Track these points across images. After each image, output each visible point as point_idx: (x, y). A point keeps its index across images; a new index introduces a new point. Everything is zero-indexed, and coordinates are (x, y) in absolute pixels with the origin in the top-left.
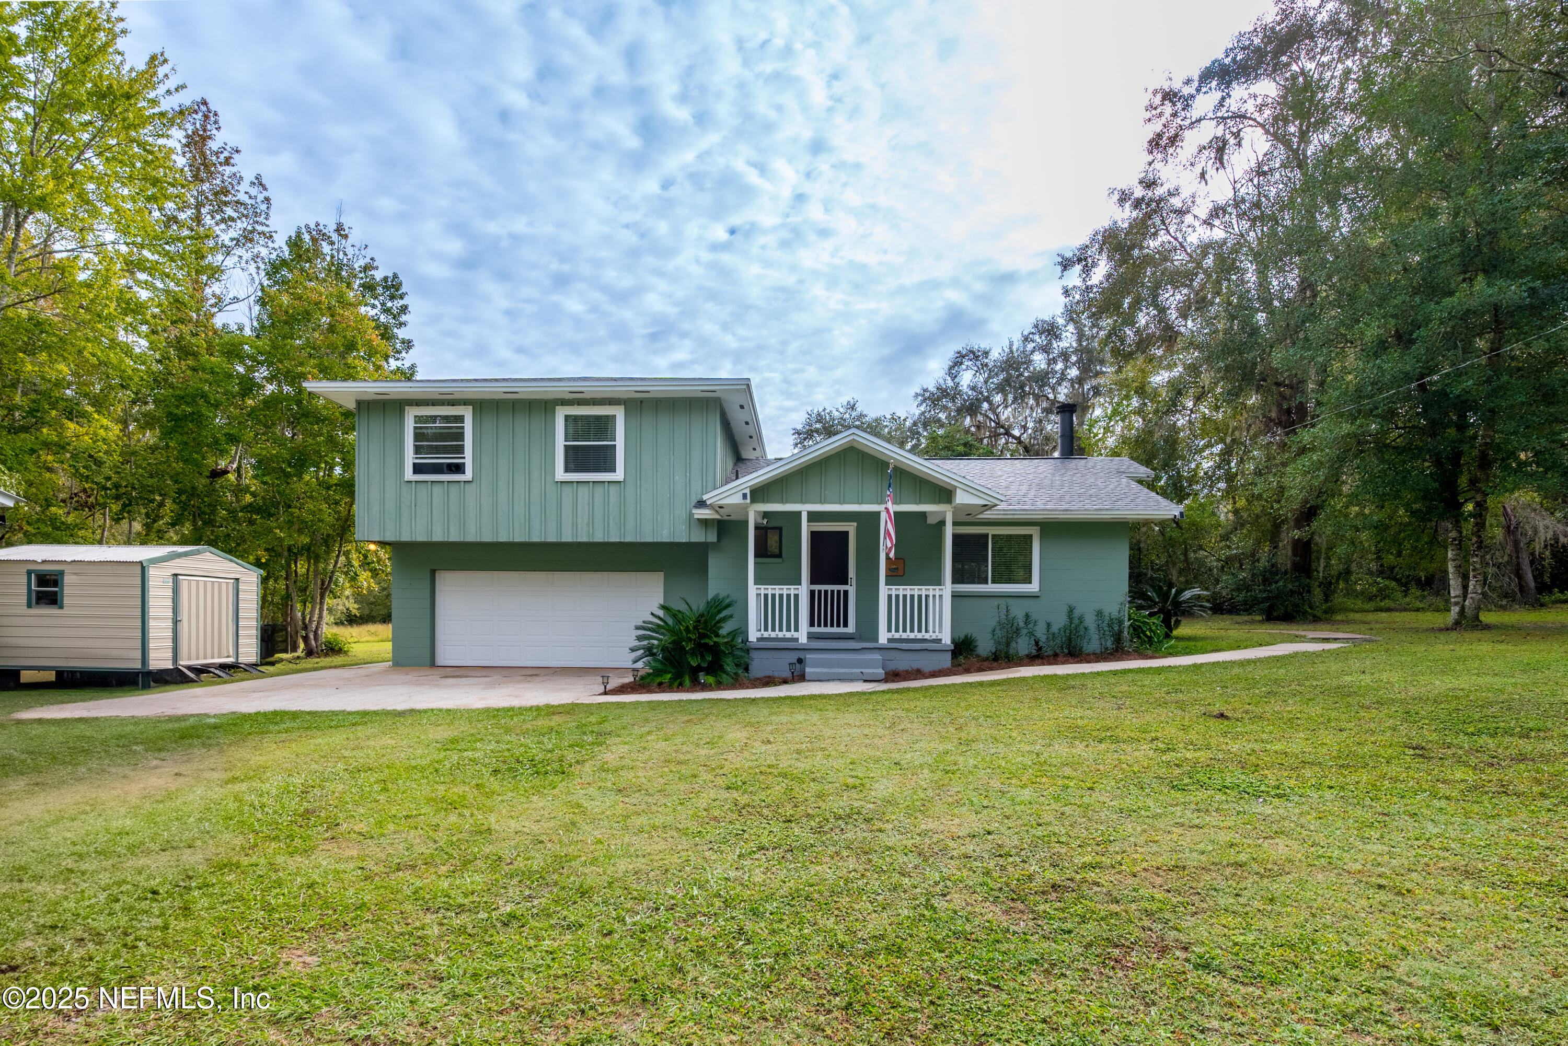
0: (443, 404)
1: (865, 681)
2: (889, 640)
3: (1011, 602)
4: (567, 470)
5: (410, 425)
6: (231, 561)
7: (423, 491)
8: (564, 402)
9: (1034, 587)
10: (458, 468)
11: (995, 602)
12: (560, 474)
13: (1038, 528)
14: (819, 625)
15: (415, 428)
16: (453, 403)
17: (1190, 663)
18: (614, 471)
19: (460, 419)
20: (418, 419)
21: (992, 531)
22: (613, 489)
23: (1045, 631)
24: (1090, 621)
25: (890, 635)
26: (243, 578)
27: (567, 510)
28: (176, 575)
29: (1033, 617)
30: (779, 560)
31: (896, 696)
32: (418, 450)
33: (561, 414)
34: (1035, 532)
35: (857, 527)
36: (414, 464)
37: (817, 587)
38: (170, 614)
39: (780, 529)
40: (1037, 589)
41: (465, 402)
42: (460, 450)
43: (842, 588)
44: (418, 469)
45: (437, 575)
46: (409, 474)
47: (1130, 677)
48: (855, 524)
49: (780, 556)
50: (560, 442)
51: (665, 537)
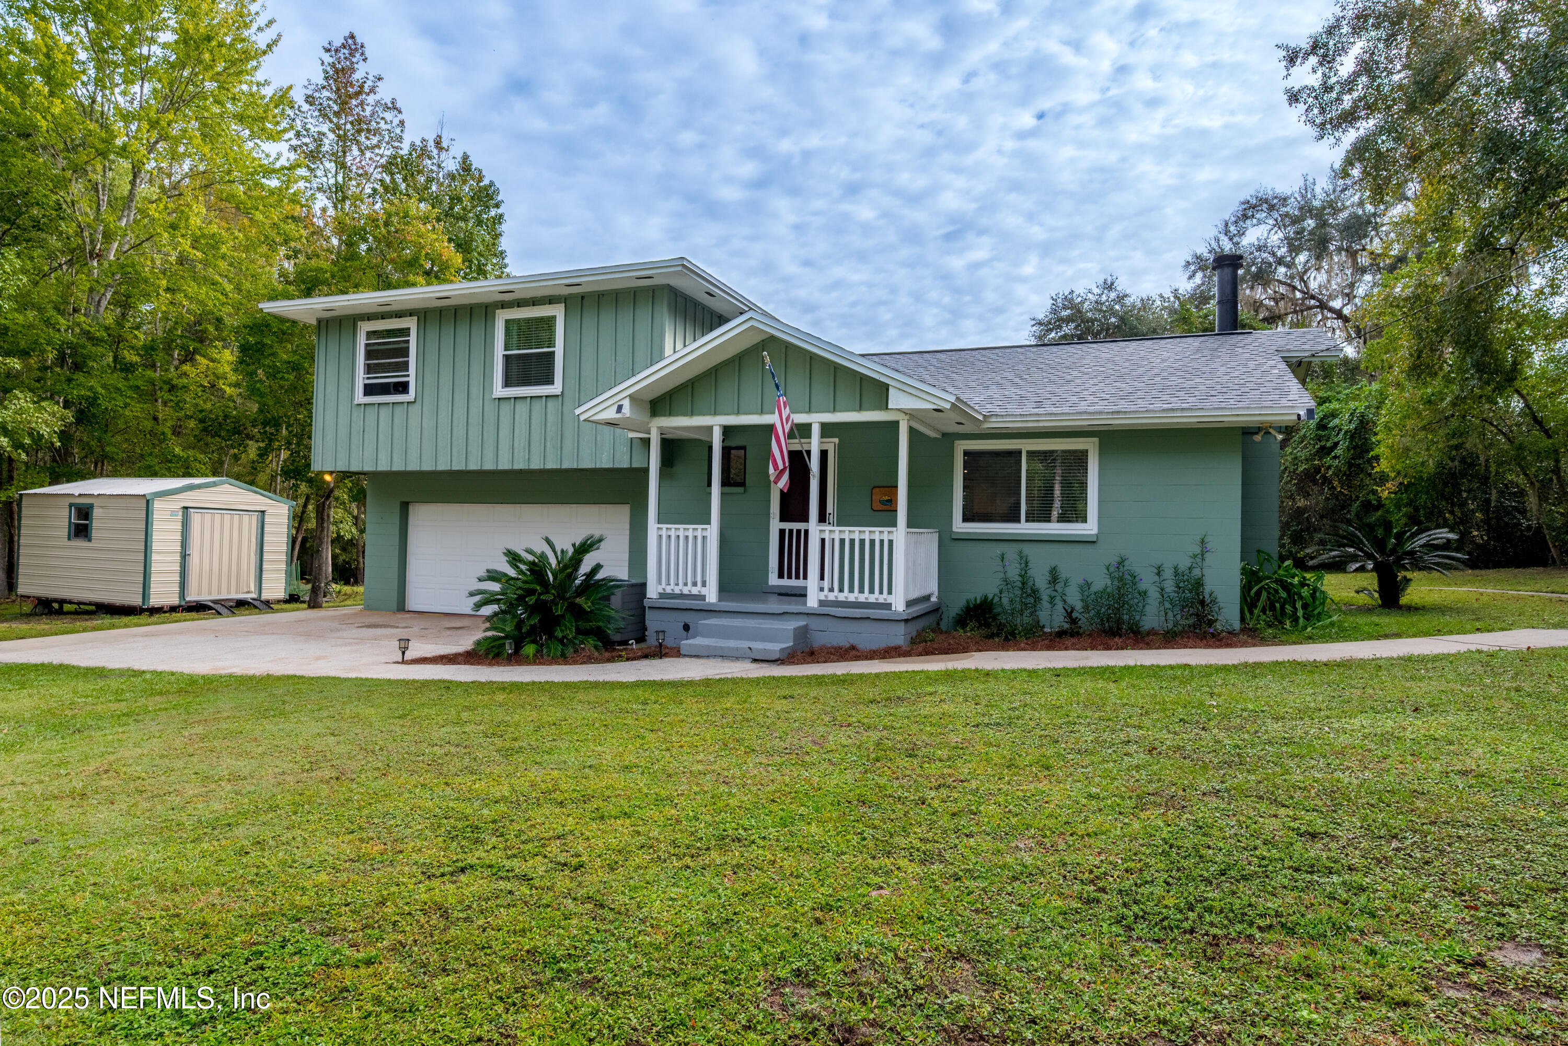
0: (391, 317)
1: (755, 660)
2: (822, 603)
3: (1028, 549)
4: (507, 383)
5: (362, 341)
6: (256, 492)
7: (371, 413)
8: (504, 305)
9: (1090, 528)
10: (403, 388)
12: (499, 390)
13: (1096, 440)
14: (790, 577)
15: (367, 345)
16: (399, 315)
18: (553, 383)
19: (405, 332)
20: (370, 334)
21: (1026, 446)
22: (551, 404)
23: (1079, 596)
24: (1147, 582)
26: (270, 511)
27: (505, 431)
28: (186, 508)
29: (1064, 573)
30: (741, 490)
32: (369, 369)
33: (502, 316)
34: (1091, 446)
35: (841, 449)
36: (366, 386)
37: (787, 526)
38: (178, 548)
39: (744, 448)
40: (1095, 531)
41: (410, 313)
42: (405, 366)
43: (801, 526)
44: (370, 390)
45: (411, 508)
46: (360, 397)
48: (836, 440)
49: (743, 484)
50: (499, 351)
51: (604, 462)
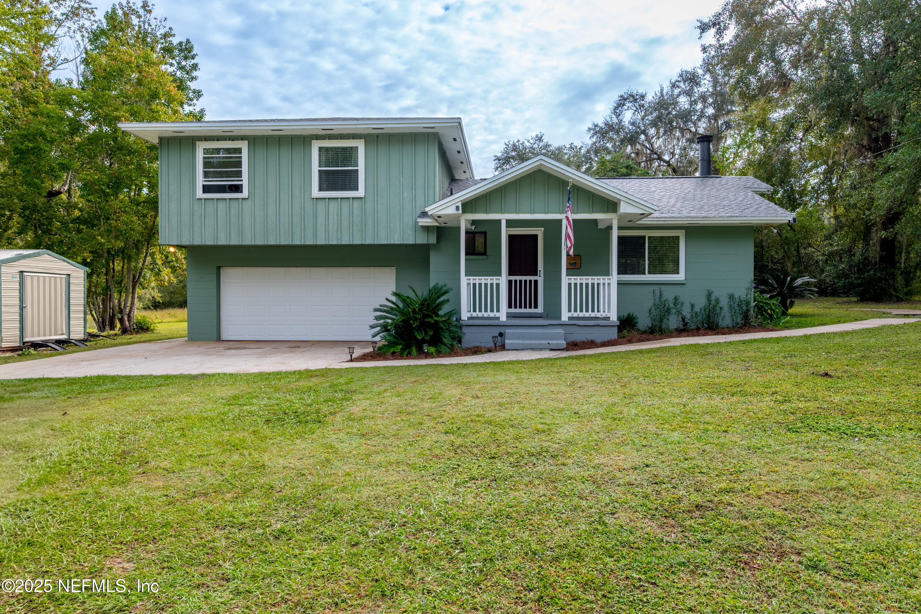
0: (225, 140)
1: (551, 350)
2: (570, 318)
3: (663, 288)
4: (321, 189)
5: (200, 156)
6: (64, 261)
7: (210, 206)
8: (318, 137)
9: (681, 277)
10: (237, 189)
11: (651, 288)
12: (316, 192)
13: (684, 231)
14: (515, 307)
15: (204, 158)
16: (233, 138)
17: (801, 334)
18: (357, 190)
19: (239, 151)
20: (206, 151)
21: (648, 234)
22: (356, 204)
23: (690, 310)
24: (724, 302)
25: (570, 315)
26: (73, 275)
27: (321, 220)
28: (22, 272)
29: (681, 299)
30: (484, 257)
31: (575, 361)
32: (206, 175)
33: (316, 145)
34: (681, 234)
35: (545, 233)
36: (204, 186)
37: (513, 278)
38: (18, 302)
39: (485, 233)
40: (683, 278)
41: (242, 138)
42: (239, 174)
43: (533, 278)
44: (207, 189)
45: (222, 271)
46: (200, 193)
47: (755, 345)
48: (543, 229)
49: (485, 254)
50: (315, 168)
51: (396, 240)
